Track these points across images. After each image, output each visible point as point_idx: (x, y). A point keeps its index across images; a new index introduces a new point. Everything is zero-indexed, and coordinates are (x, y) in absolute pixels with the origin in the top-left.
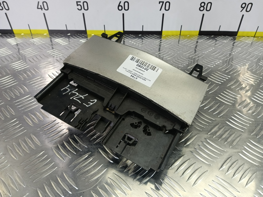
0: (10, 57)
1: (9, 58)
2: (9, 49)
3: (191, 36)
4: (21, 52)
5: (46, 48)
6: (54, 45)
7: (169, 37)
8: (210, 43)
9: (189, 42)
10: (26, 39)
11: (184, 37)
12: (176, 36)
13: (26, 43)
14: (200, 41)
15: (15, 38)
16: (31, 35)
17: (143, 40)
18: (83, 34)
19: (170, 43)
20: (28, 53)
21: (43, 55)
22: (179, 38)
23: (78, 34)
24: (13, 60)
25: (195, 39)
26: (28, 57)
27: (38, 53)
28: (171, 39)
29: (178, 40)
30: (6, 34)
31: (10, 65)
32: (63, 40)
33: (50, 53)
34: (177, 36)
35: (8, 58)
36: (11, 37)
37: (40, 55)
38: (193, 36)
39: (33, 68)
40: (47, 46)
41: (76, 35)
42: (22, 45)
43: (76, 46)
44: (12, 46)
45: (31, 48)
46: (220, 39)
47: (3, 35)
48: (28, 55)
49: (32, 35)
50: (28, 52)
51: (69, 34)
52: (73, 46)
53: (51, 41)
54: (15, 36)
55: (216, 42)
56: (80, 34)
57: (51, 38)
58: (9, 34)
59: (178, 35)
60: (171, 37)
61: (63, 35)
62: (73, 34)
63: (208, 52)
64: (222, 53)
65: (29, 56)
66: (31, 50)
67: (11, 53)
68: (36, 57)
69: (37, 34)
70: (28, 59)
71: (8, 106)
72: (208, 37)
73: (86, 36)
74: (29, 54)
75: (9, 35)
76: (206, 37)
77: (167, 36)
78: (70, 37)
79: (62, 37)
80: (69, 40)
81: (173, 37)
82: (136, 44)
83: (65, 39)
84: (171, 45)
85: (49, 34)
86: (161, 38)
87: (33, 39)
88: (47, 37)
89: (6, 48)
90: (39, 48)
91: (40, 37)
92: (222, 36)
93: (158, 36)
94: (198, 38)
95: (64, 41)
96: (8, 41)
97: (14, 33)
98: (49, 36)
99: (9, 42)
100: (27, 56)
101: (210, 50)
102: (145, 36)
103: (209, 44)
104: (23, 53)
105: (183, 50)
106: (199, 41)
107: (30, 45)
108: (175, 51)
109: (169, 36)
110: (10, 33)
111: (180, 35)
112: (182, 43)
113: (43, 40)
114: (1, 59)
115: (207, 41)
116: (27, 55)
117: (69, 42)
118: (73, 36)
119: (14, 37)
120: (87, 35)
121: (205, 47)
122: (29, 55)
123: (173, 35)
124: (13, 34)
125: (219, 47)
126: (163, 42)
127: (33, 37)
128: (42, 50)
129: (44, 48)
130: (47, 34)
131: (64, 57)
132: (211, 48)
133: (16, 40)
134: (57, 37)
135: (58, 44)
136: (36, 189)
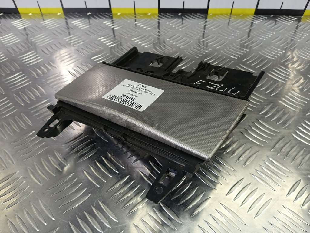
0: (18, 46)
1: (17, 47)
2: (16, 35)
3: (245, 15)
4: (31, 39)
5: (61, 34)
6: (72, 29)
7: (217, 16)
8: (269, 25)
9: (243, 24)
10: (36, 20)
11: (236, 17)
12: (226, 16)
13: (36, 26)
14: (256, 23)
15: (22, 20)
16: (41, 15)
17: (184, 22)
18: (106, 13)
19: (219, 26)
20: (39, 41)
21: (59, 43)
22: (230, 18)
23: (101, 13)
24: (22, 50)
25: (250, 19)
26: (41, 46)
27: (52, 41)
28: (219, 19)
29: (228, 21)
30: (9, 14)
31: (19, 57)
32: (82, 22)
33: (68, 40)
34: (227, 14)
35: (15, 48)
36: (16, 18)
37: (55, 44)
38: (248, 15)
39: (49, 62)
40: (63, 31)
41: (98, 14)
42: (31, 29)
43: (99, 30)
44: (19, 31)
45: (43, 34)
46: (282, 20)
47: (5, 16)
48: (40, 43)
49: (42, 16)
50: (41, 39)
51: (89, 13)
52: (96, 31)
53: (67, 22)
54: (22, 16)
55: (275, 24)
56: (104, 13)
57: (66, 19)
58: (13, 14)
59: (228, 15)
60: (219, 16)
61: (81, 15)
62: (94, 13)
63: (267, 38)
64: (284, 40)
65: (42, 45)
66: (43, 37)
67: (19, 40)
68: (51, 46)
69: (49, 14)
70: (42, 50)
71: (22, 114)
72: (266, 18)
73: (111, 16)
74: (42, 42)
75: (13, 16)
76: (264, 17)
77: (214, 15)
78: (91, 17)
79: (80, 17)
80: (89, 22)
81: (222, 16)
82: (175, 27)
83: (84, 21)
84: (220, 28)
85: (63, 14)
86: (206, 18)
87: (44, 20)
88: (61, 17)
89: (11, 34)
90: (53, 33)
91: (53, 18)
92: (284, 16)
93: (203, 16)
94: (253, 18)
95: (84, 23)
96: (13, 24)
97: (19, 13)
98: (64, 17)
99: (15, 26)
100: (39, 45)
101: (270, 36)
102: (186, 15)
103: (268, 26)
104: (33, 40)
105: (236, 36)
106: (256, 22)
107: (41, 29)
108: (226, 36)
109: (217, 14)
110: (15, 13)
111: (231, 14)
112: (234, 25)
113: (57, 22)
114: (7, 50)
115: (265, 23)
116: (38, 44)
117: (90, 24)
118: (95, 16)
119: (21, 18)
120: (112, 15)
121: (263, 31)
122: (42, 44)
123: (222, 14)
124: (18, 14)
125: (280, 31)
126: (208, 25)
127: (45, 19)
128: (57, 36)
129: (59, 33)
130: (62, 14)
131: (85, 46)
132: (271, 33)
133: (23, 22)
134: (74, 18)
135: (76, 27)
136: (67, 222)
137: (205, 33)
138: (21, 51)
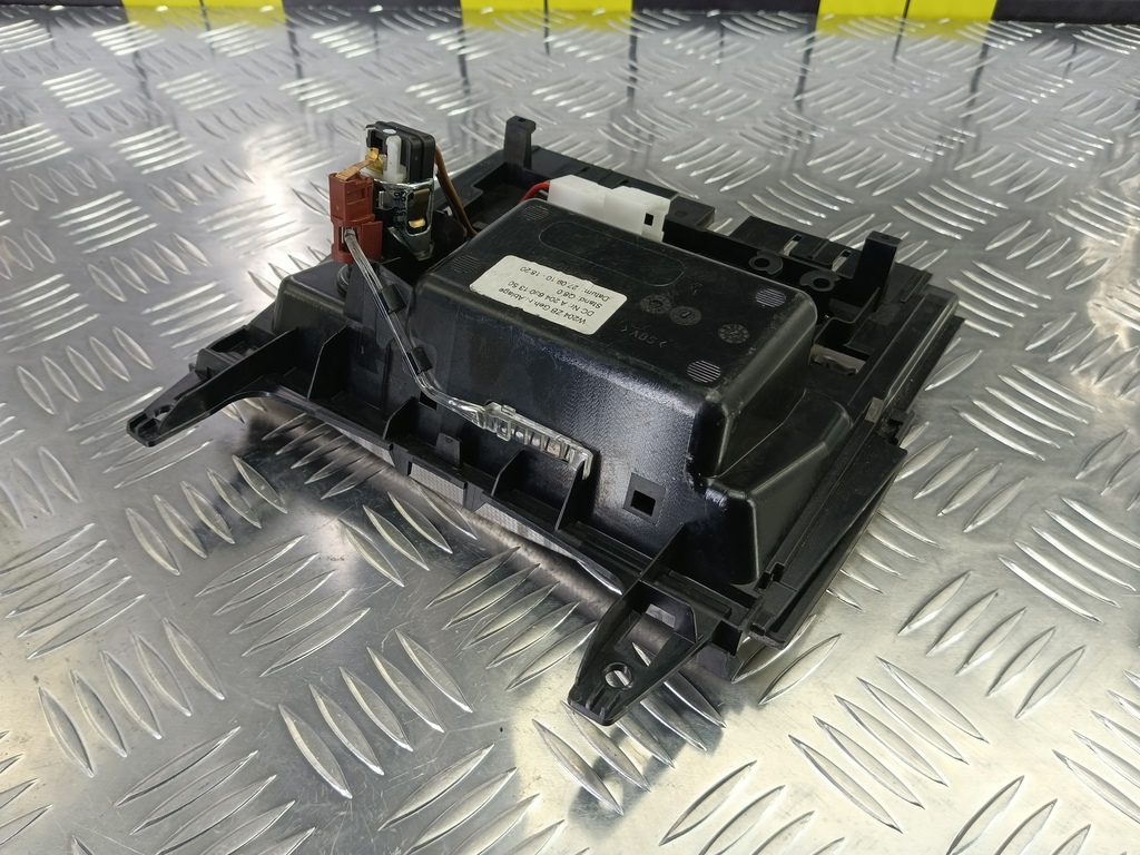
0: (113, 108)
1: (110, 112)
2: (106, 74)
3: (957, 23)
4: (161, 86)
5: (273, 72)
6: (312, 55)
7: (852, 23)
8: (1049, 55)
9: (951, 51)
10: (180, 29)
11: (922, 26)
12: (886, 22)
13: (182, 47)
14: (1001, 47)
15: (129, 28)
16: (200, 12)
17: (727, 38)
18: (440, 9)
19: (862, 53)
20: (192, 93)
21: (264, 100)
22: (902, 30)
23: (421, 9)
24: (126, 123)
25: (978, 34)
26: (196, 111)
27: (239, 93)
28: (861, 31)
29: (895, 39)
30: (86, 9)
31: (114, 145)
32: (352, 33)
33: (296, 92)
34: (891, 18)
35: (101, 115)
36: (111, 23)
37: (250, 103)
38: (970, 21)
39: (223, 162)
40: (281, 63)
41: (408, 11)
42: (162, 56)
43: (414, 59)
44: (119, 61)
45: (206, 72)
46: (1098, 37)
47: (71, 14)
48: (194, 100)
49: (205, 14)
50: (190, 89)
51: (378, 8)
52: (401, 64)
53: (292, 36)
54: (129, 15)
55: (1074, 52)
56: (430, 9)
57: (290, 24)
58: (99, 8)
59: (896, 18)
60: (861, 23)
61: (348, 14)
62: (396, 9)
63: (1042, 95)
64: (1110, 103)
65: (200, 106)
66: (204, 80)
67: (118, 91)
68: (232, 111)
69: (232, 8)
70: (198, 122)
71: (117, 330)
72: (1038, 31)
73: (458, 16)
74: (200, 98)
75: (98, 13)
76: (1029, 29)
77: (843, 19)
78: (384, 21)
79: (343, 20)
80: (376, 35)
81: (870, 23)
82: (695, 56)
83: (358, 31)
84: (865, 61)
85: (282, 9)
86: (812, 28)
87: (209, 28)
88: (275, 20)
89: (89, 70)
90: (243, 69)
91: (245, 23)
92: (1108, 26)
93: (799, 20)
94: (989, 32)
95: (354, 40)
96: (99, 40)
97: (121, 5)
98: (283, 17)
99: (105, 44)
100: (189, 105)
101: (1052, 91)
102: (736, 16)
103: (1047, 59)
104: (169, 91)
105: (928, 86)
106: (999, 46)
107: (198, 56)
108: (887, 88)
109: (855, 17)
110: (106, 5)
111: (905, 15)
112: (918, 52)
113: (257, 33)
114: (72, 121)
115: (1035, 49)
116: (188, 102)
117: (377, 43)
118: (397, 17)
119: (125, 20)
120: (460, 13)
121: (1027, 75)
122: (201, 102)
123: (870, 17)
124: (117, 8)
125: (1094, 75)
126: (819, 50)
127: (213, 22)
128: (258, 78)
129: (266, 69)
130: (276, 8)
131: (359, 111)
132: (1058, 81)
133: (132, 40)
134: (321, 22)
135: (327, 52)
136: (274, 709)
137: (808, 76)
138: (122, 125)
